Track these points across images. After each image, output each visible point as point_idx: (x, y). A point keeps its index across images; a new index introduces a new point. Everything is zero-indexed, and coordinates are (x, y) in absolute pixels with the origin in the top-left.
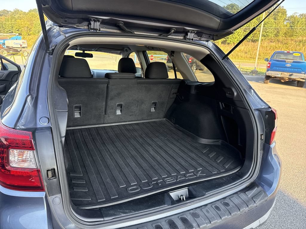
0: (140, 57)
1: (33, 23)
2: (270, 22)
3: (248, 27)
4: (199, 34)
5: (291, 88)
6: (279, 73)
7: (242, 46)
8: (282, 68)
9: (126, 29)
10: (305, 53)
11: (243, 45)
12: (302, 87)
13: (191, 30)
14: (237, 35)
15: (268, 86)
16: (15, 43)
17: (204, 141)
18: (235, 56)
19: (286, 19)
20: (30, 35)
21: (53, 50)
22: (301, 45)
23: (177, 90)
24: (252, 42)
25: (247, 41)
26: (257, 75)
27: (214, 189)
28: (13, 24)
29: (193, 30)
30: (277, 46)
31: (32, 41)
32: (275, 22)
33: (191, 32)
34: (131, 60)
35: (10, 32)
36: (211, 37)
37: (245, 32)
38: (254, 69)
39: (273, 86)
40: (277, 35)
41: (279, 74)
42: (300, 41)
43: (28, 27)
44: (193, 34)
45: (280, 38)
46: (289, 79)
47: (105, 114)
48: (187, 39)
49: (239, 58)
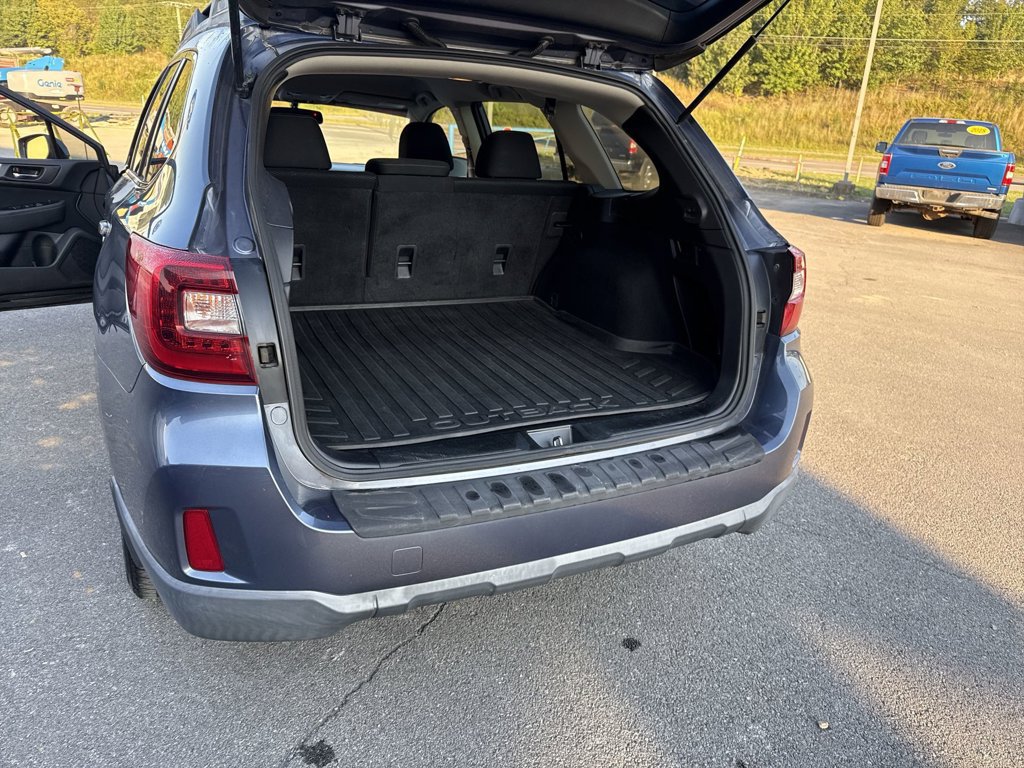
0: (463, 121)
1: (98, 13)
2: (909, 20)
3: (835, 35)
4: (616, 53)
5: (952, 241)
6: (917, 191)
7: (814, 101)
8: (924, 175)
9: (427, 37)
10: (1022, 127)
11: (817, 98)
12: (988, 238)
13: (593, 41)
14: (798, 65)
15: (882, 233)
16: (41, 83)
17: (631, 345)
18: (788, 135)
19: (967, 8)
20: (89, 54)
21: (251, 86)
22: (1010, 101)
23: (566, 213)
24: (846, 88)
25: (831, 86)
26: (851, 198)
27: (633, 429)
28: (26, 12)
29: (599, 42)
30: (929, 103)
31: (96, 74)
32: (927, 20)
33: (595, 48)
34: (438, 129)
35: (17, 41)
36: (649, 61)
37: (824, 54)
38: (842, 179)
39: (896, 234)
40: (930, 65)
41: (916, 194)
42: (1007, 88)
43: (78, 27)
44: (600, 53)
45: (943, 76)
46: (948, 209)
47: (367, 275)
48: (585, 65)
49: (801, 145)
